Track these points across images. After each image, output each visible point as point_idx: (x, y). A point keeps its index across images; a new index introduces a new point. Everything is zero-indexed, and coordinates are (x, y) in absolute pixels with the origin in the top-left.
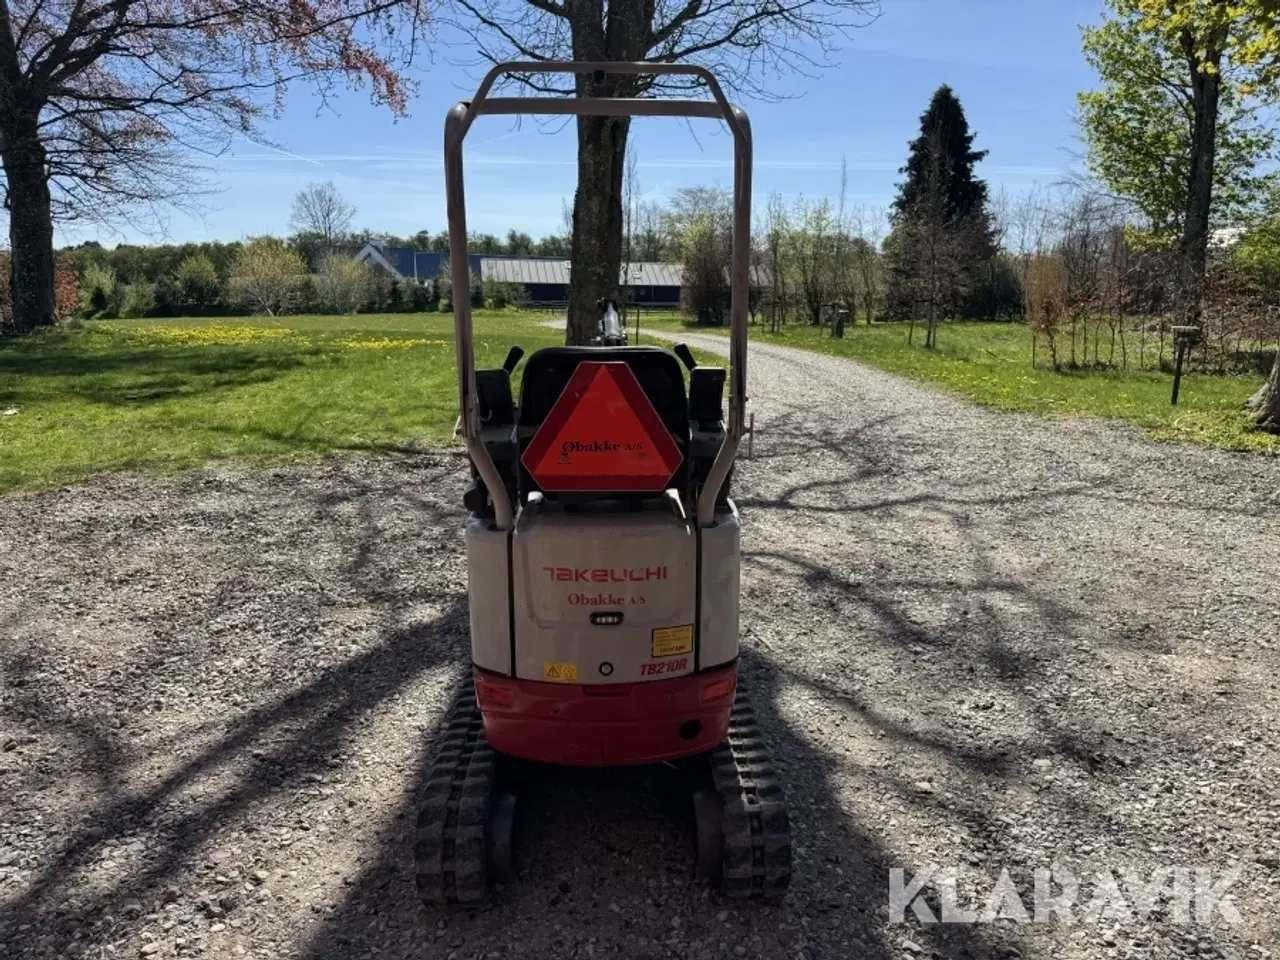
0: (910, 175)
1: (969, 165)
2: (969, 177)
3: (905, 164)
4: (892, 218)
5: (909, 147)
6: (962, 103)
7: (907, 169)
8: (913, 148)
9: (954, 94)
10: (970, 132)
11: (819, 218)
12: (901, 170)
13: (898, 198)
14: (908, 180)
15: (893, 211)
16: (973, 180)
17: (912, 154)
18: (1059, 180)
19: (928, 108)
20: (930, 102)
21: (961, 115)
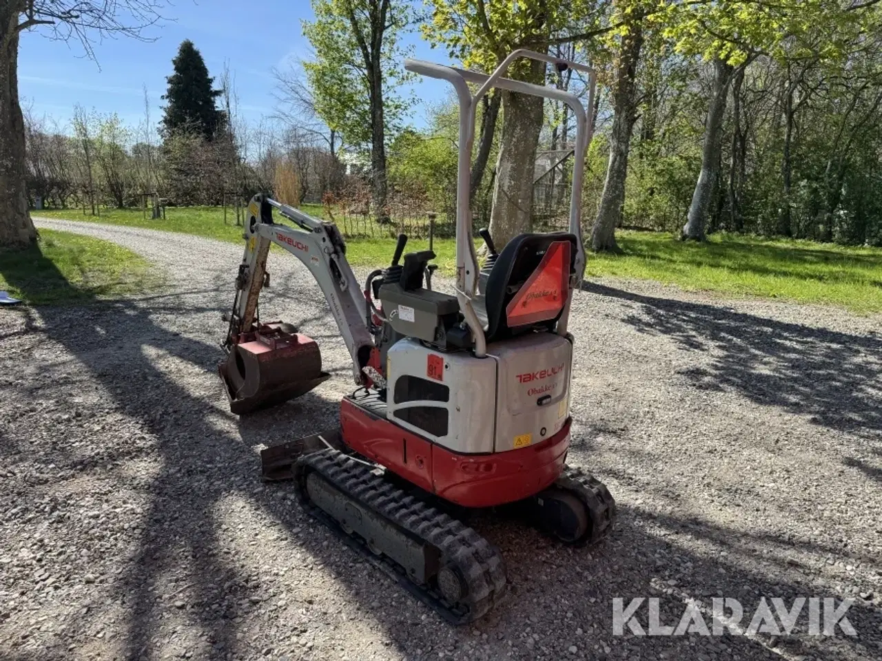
0: (171, 101)
1: (212, 98)
2: (214, 108)
3: (166, 93)
4: (160, 131)
5: (166, 81)
6: (203, 55)
7: (167, 97)
8: (170, 82)
9: (195, 47)
10: (210, 76)
11: (112, 127)
12: (162, 97)
13: (165, 117)
14: (169, 105)
15: (161, 126)
16: (217, 109)
17: (169, 86)
18: (271, 115)
19: (178, 55)
20: (178, 51)
21: (202, 63)
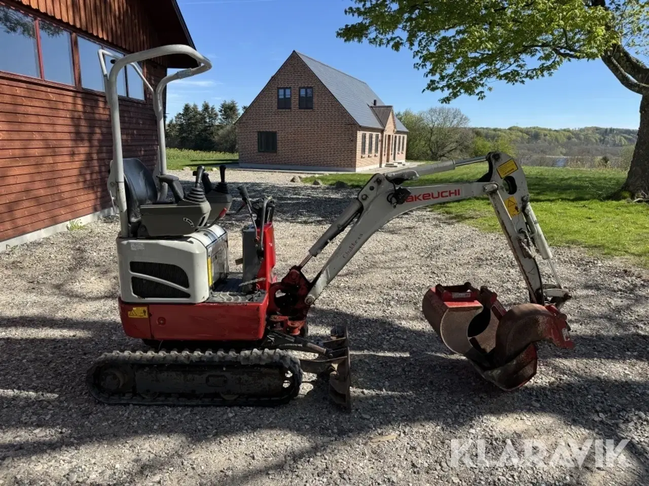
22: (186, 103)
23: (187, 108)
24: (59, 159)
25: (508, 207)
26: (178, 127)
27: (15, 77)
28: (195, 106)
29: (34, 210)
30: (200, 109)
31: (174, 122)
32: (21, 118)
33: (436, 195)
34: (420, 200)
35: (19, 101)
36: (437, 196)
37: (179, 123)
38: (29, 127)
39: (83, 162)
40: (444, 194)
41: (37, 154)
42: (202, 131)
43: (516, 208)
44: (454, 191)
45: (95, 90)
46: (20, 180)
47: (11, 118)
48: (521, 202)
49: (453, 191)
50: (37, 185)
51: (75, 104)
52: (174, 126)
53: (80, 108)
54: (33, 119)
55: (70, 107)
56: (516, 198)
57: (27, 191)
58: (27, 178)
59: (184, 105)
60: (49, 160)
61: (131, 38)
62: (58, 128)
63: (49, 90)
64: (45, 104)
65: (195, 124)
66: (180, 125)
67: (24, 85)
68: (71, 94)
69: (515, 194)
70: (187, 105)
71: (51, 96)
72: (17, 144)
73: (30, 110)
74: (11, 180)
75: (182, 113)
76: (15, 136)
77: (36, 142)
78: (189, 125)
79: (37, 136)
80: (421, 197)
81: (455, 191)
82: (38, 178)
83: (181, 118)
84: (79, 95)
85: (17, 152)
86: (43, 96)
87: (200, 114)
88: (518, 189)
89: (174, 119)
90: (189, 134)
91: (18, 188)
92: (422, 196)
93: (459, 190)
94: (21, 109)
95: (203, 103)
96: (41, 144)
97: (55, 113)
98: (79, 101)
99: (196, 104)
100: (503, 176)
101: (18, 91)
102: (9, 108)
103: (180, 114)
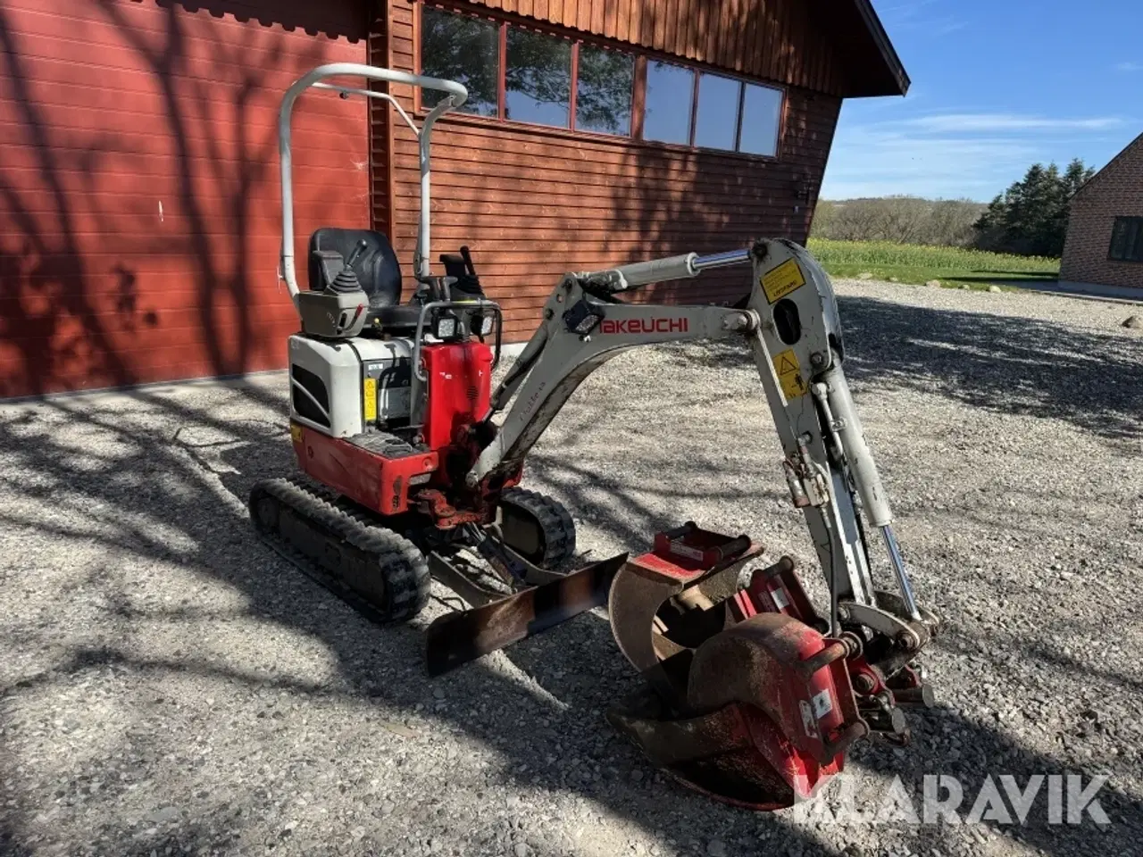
22: (1035, 163)
23: (1034, 174)
24: (582, 246)
25: (780, 374)
26: (1008, 210)
27: (526, 128)
28: (1054, 169)
29: (526, 313)
30: (1062, 173)
31: (1003, 200)
32: (525, 186)
33: (648, 325)
34: (623, 330)
35: (528, 161)
36: (650, 328)
37: (1012, 201)
38: (537, 199)
39: (625, 254)
40: (663, 325)
41: (543, 237)
42: (1056, 216)
43: (798, 379)
44: (677, 322)
45: (666, 141)
46: (510, 270)
47: (511, 185)
48: (808, 366)
49: (675, 321)
50: (537, 280)
51: (624, 165)
52: (1001, 207)
53: (633, 171)
54: (547, 187)
55: (614, 170)
56: (798, 354)
57: (519, 286)
58: (523, 269)
59: (1030, 167)
60: (564, 246)
61: (757, 53)
62: (588, 202)
63: (579, 144)
64: (570, 165)
65: (1044, 204)
66: (1011, 206)
67: (538, 139)
68: (621, 149)
69: (796, 345)
70: (1035, 168)
71: (583, 154)
72: (516, 221)
73: (543, 174)
74: (497, 270)
75: (1022, 182)
76: (514, 210)
77: (546, 220)
78: (1029, 205)
79: (547, 211)
80: (625, 326)
81: (680, 320)
82: (541, 270)
83: (1018, 192)
84: (634, 151)
85: (513, 233)
86: (569, 153)
87: (1060, 185)
88: (803, 332)
89: (1004, 194)
90: (1026, 223)
91: (506, 281)
92: (626, 324)
93: (685, 320)
94: (529, 173)
95: (1072, 162)
96: (554, 223)
97: (584, 179)
98: (632, 161)
99: (1057, 164)
100: (772, 298)
101: (528, 148)
102: (510, 171)
103: (1018, 184)
